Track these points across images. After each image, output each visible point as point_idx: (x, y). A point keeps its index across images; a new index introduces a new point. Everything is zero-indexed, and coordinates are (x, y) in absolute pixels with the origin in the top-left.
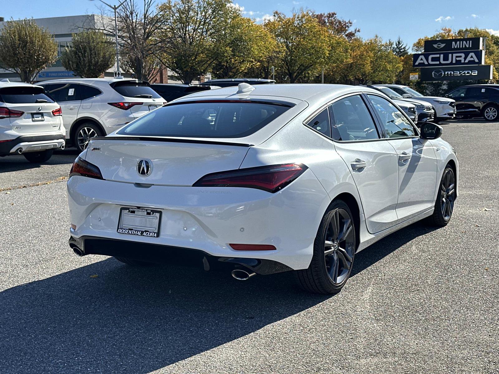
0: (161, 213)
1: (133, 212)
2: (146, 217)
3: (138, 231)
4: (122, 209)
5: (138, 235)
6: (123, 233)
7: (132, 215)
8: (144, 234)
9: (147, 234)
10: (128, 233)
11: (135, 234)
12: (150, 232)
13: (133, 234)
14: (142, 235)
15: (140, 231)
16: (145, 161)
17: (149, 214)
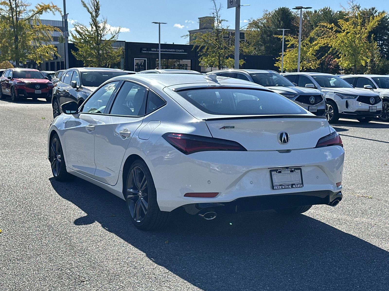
0: (301, 169)
1: (280, 172)
2: (291, 174)
3: (289, 185)
4: (271, 171)
5: (289, 188)
6: (278, 189)
7: (279, 174)
8: (294, 186)
9: (296, 186)
10: (282, 188)
11: (287, 188)
12: (298, 184)
13: (286, 188)
14: (292, 188)
15: (290, 185)
16: (285, 133)
17: (292, 171)
